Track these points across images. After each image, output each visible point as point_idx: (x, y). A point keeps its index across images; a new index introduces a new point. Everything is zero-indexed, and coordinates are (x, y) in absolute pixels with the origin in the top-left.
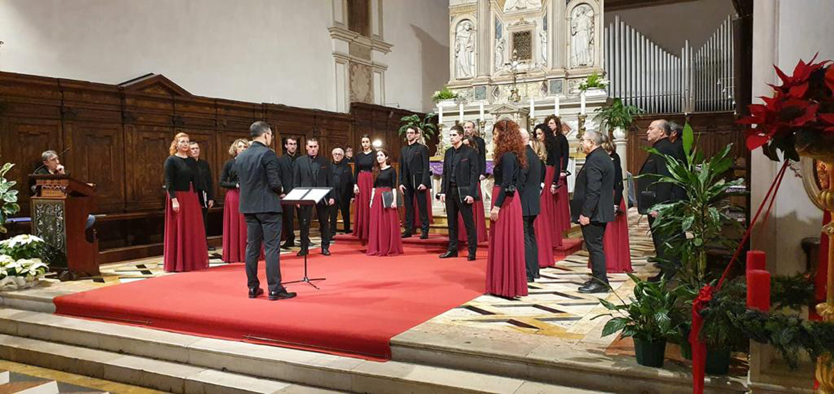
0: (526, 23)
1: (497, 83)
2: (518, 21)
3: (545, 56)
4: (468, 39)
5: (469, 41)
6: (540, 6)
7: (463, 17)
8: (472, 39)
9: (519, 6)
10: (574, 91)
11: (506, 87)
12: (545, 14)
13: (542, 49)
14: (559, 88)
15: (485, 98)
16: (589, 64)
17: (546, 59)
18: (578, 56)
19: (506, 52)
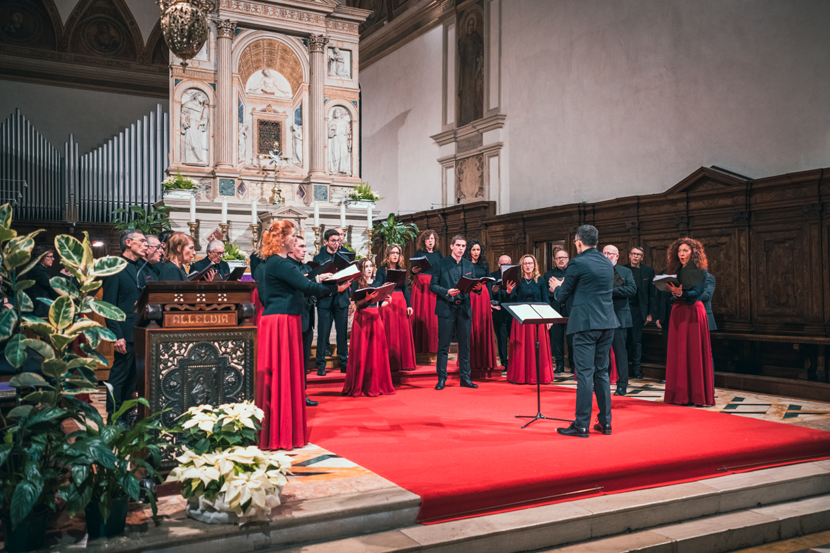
0: (275, 112)
1: (242, 178)
2: (264, 107)
3: (300, 156)
4: (201, 114)
5: (202, 118)
6: (291, 96)
7: (191, 84)
8: (205, 116)
9: (266, 90)
10: (333, 200)
11: (254, 185)
12: (298, 107)
13: (294, 148)
14: (324, 194)
15: (233, 195)
16: (349, 173)
17: (301, 160)
18: (337, 162)
19: (249, 140)
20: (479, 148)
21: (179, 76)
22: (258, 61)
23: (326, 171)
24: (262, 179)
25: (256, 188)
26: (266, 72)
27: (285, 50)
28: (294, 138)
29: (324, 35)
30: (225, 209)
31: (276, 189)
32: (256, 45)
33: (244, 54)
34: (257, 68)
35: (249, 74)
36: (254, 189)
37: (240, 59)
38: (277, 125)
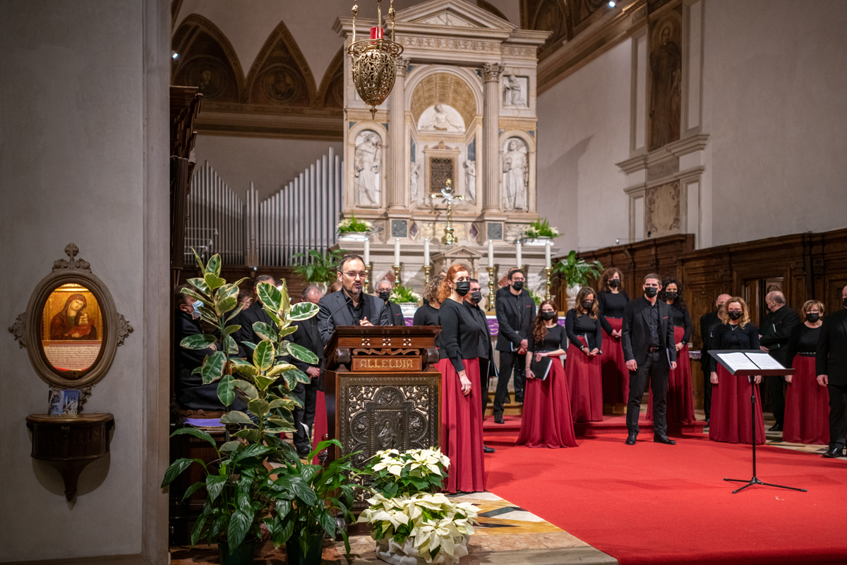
0: (447, 148)
1: (415, 218)
2: (436, 144)
3: (473, 192)
4: (374, 155)
5: (375, 159)
6: (464, 130)
7: (365, 126)
8: (378, 157)
9: (439, 126)
10: (508, 238)
11: (425, 225)
12: (472, 141)
13: (467, 186)
14: (498, 232)
15: (405, 236)
16: (525, 208)
17: (474, 197)
18: (513, 198)
19: (422, 179)
20: (675, 174)
21: (353, 119)
22: (431, 97)
23: (501, 207)
24: (434, 219)
25: (428, 228)
26: (438, 107)
27: (458, 83)
28: (467, 174)
29: (499, 63)
30: (398, 251)
31: (449, 229)
32: (429, 80)
33: (417, 91)
34: (429, 104)
35: (422, 111)
36: (426, 230)
37: (413, 96)
38: (449, 162)
